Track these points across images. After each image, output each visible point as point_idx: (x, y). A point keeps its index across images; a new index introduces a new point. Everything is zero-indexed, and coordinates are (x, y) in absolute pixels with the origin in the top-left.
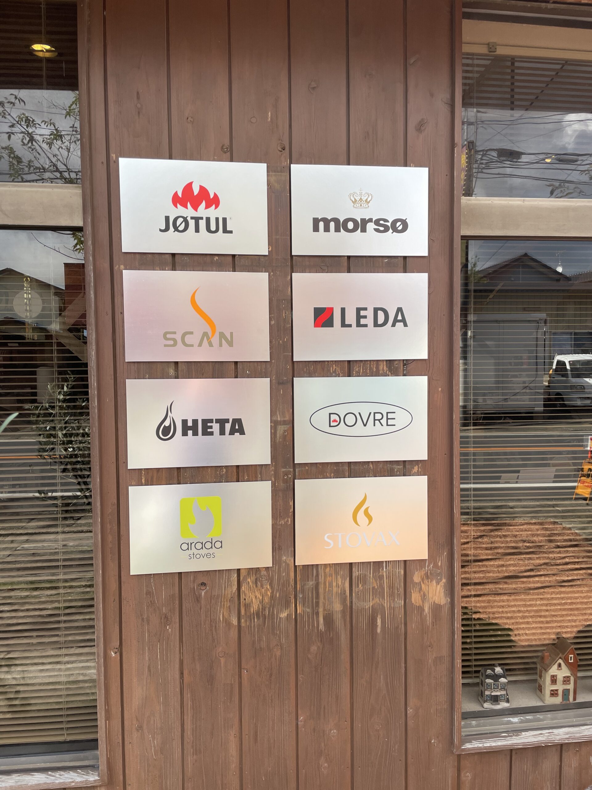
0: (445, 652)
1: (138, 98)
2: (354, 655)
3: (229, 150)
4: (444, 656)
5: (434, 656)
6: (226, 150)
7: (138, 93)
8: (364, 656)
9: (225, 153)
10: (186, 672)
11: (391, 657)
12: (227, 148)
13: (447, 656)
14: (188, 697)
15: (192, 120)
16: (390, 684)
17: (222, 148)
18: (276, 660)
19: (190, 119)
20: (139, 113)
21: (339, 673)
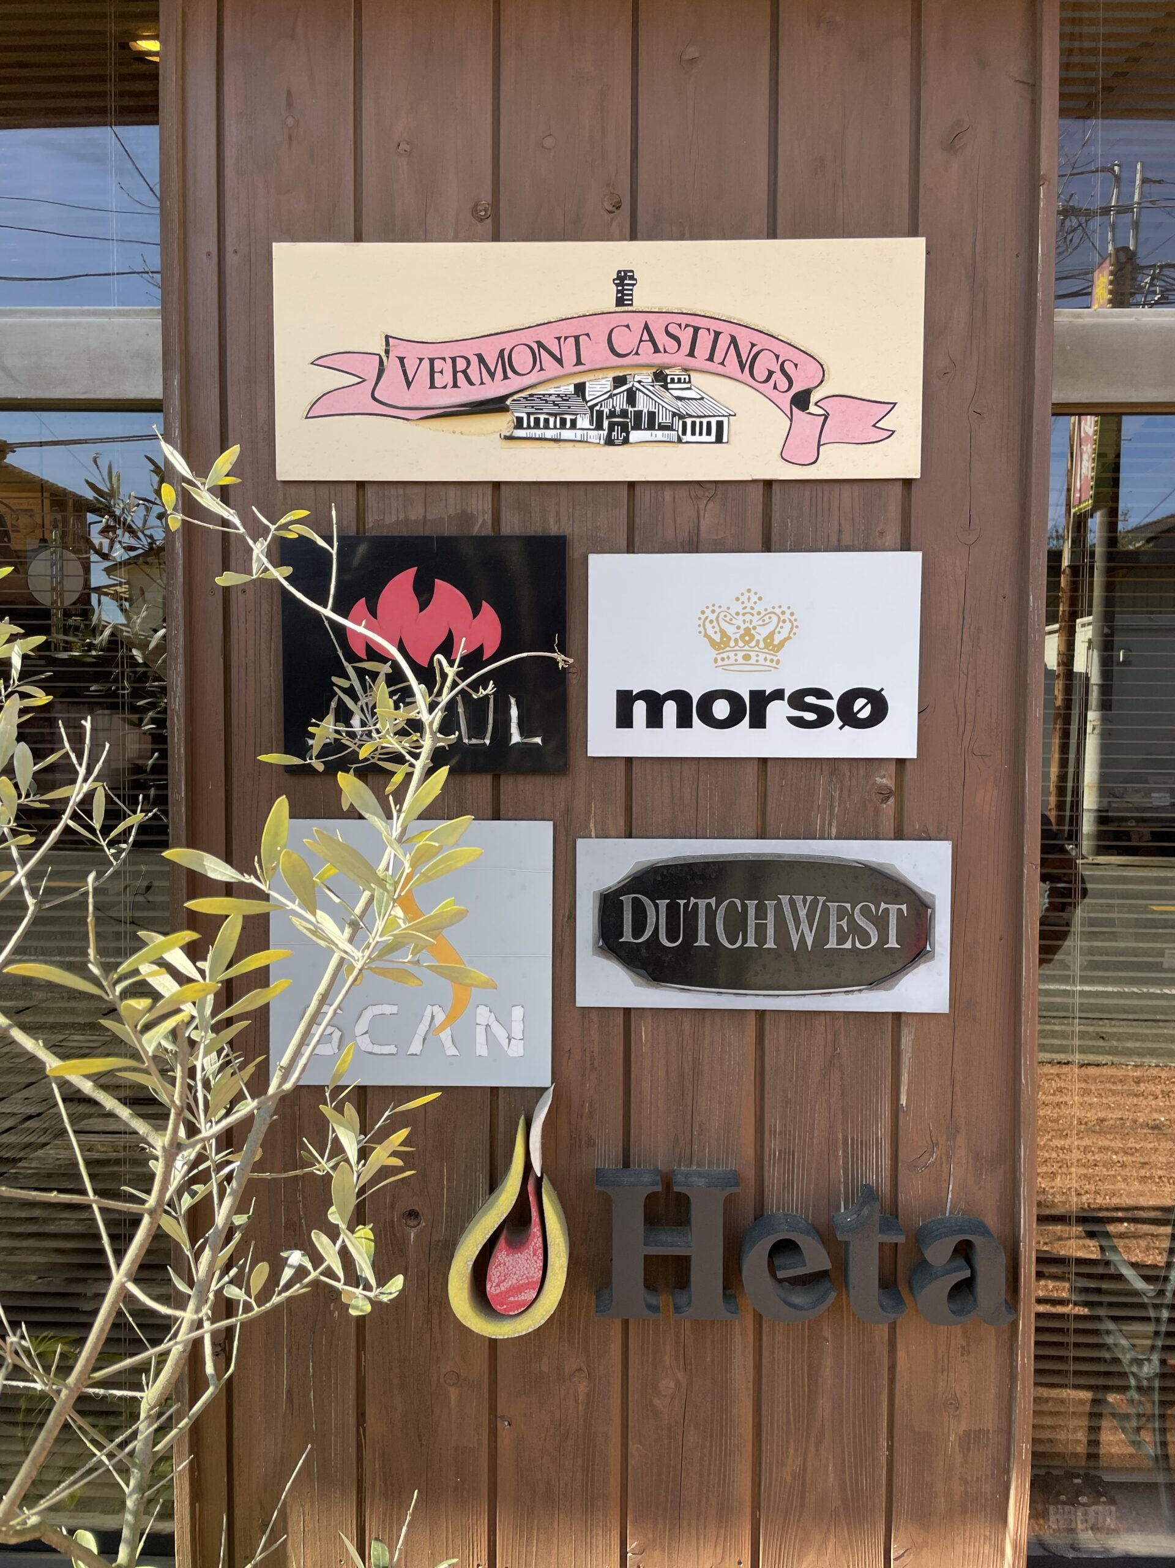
0: (989, 1421)
1: (289, 104)
2: (764, 1409)
3: (489, 213)
4: (988, 1430)
5: (963, 1427)
6: (483, 213)
7: (289, 93)
8: (788, 1413)
9: (481, 220)
10: (371, 1412)
11: (854, 1423)
12: (486, 210)
13: (994, 1431)
14: (374, 1469)
15: (408, 148)
16: (851, 1483)
17: (475, 211)
18: (576, 1402)
19: (403, 146)
20: (290, 138)
21: (726, 1448)
